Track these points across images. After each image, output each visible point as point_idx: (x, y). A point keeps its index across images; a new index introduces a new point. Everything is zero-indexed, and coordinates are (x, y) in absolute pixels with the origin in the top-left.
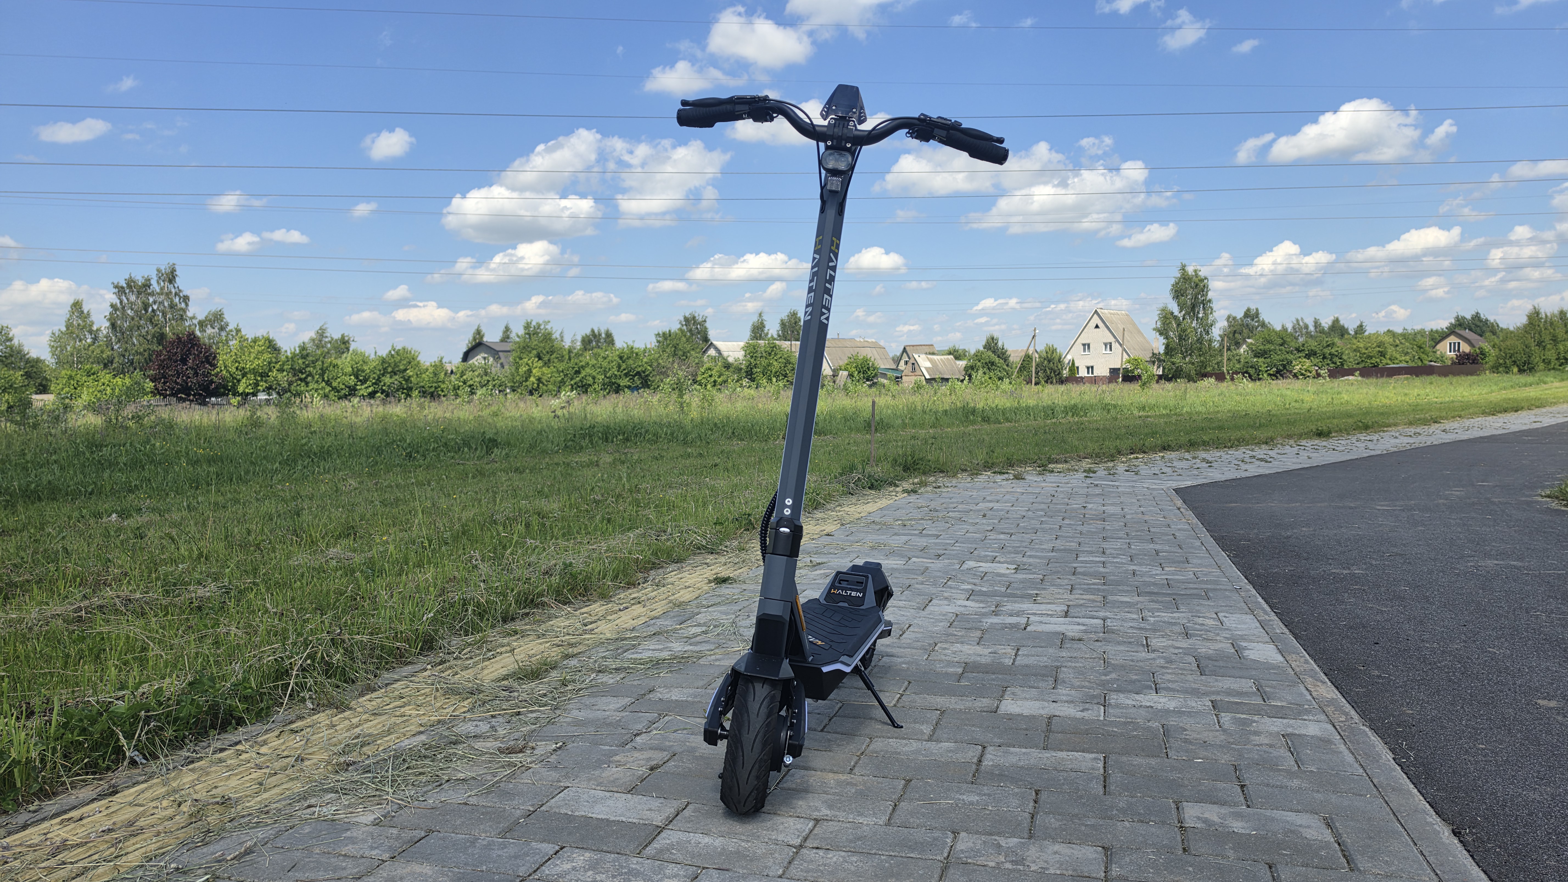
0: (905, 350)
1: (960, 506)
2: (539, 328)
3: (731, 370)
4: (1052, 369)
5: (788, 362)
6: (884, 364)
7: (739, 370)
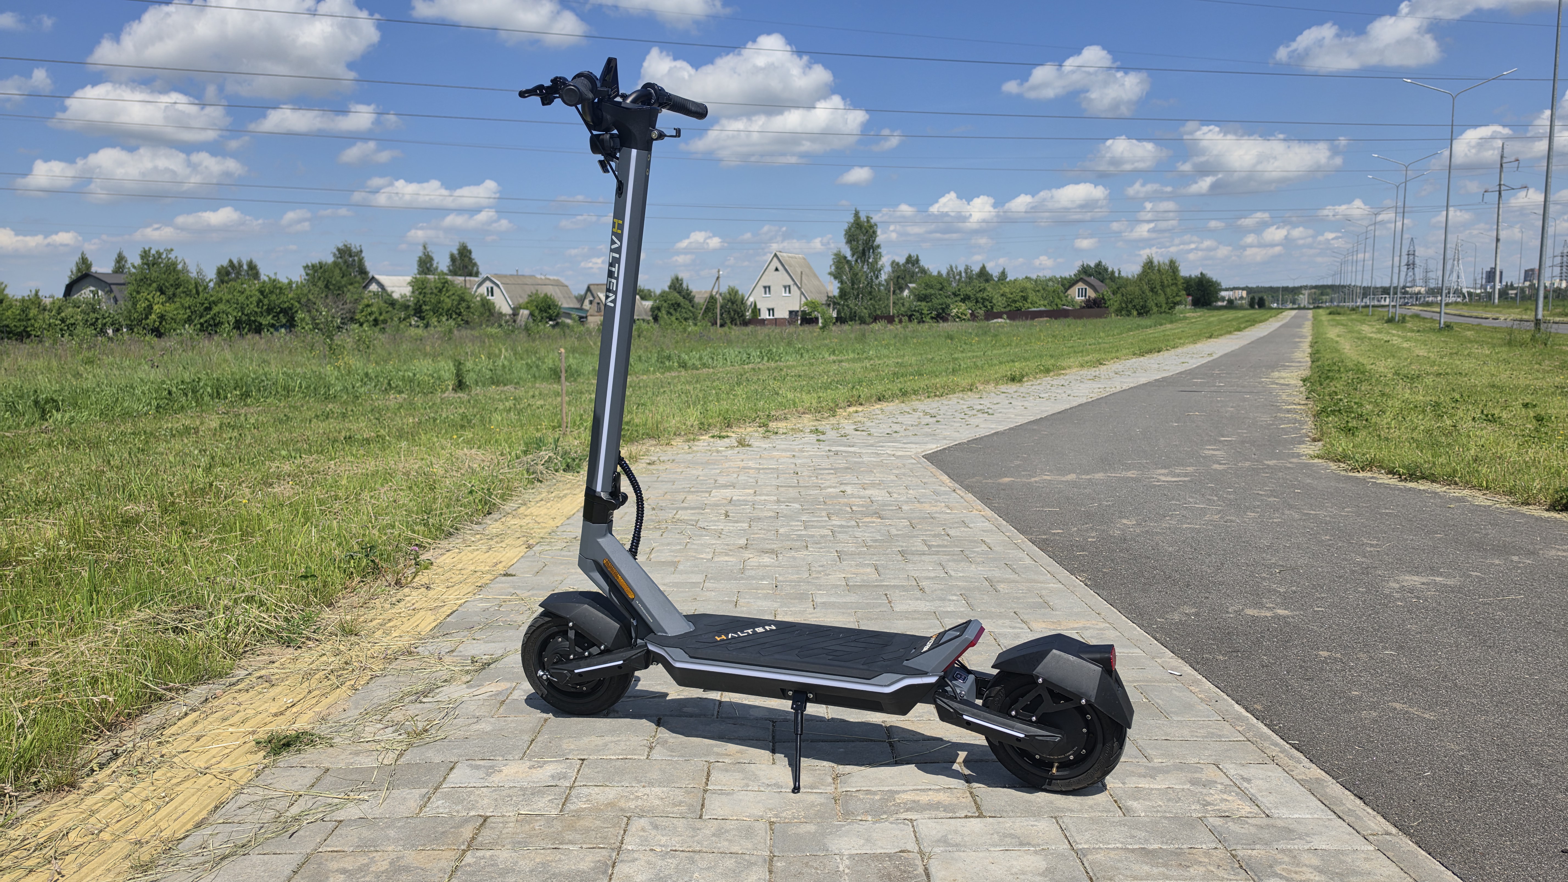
0: (589, 289)
2: (160, 257)
3: (397, 307)
4: (735, 311)
5: (462, 299)
6: (568, 303)
7: (406, 307)
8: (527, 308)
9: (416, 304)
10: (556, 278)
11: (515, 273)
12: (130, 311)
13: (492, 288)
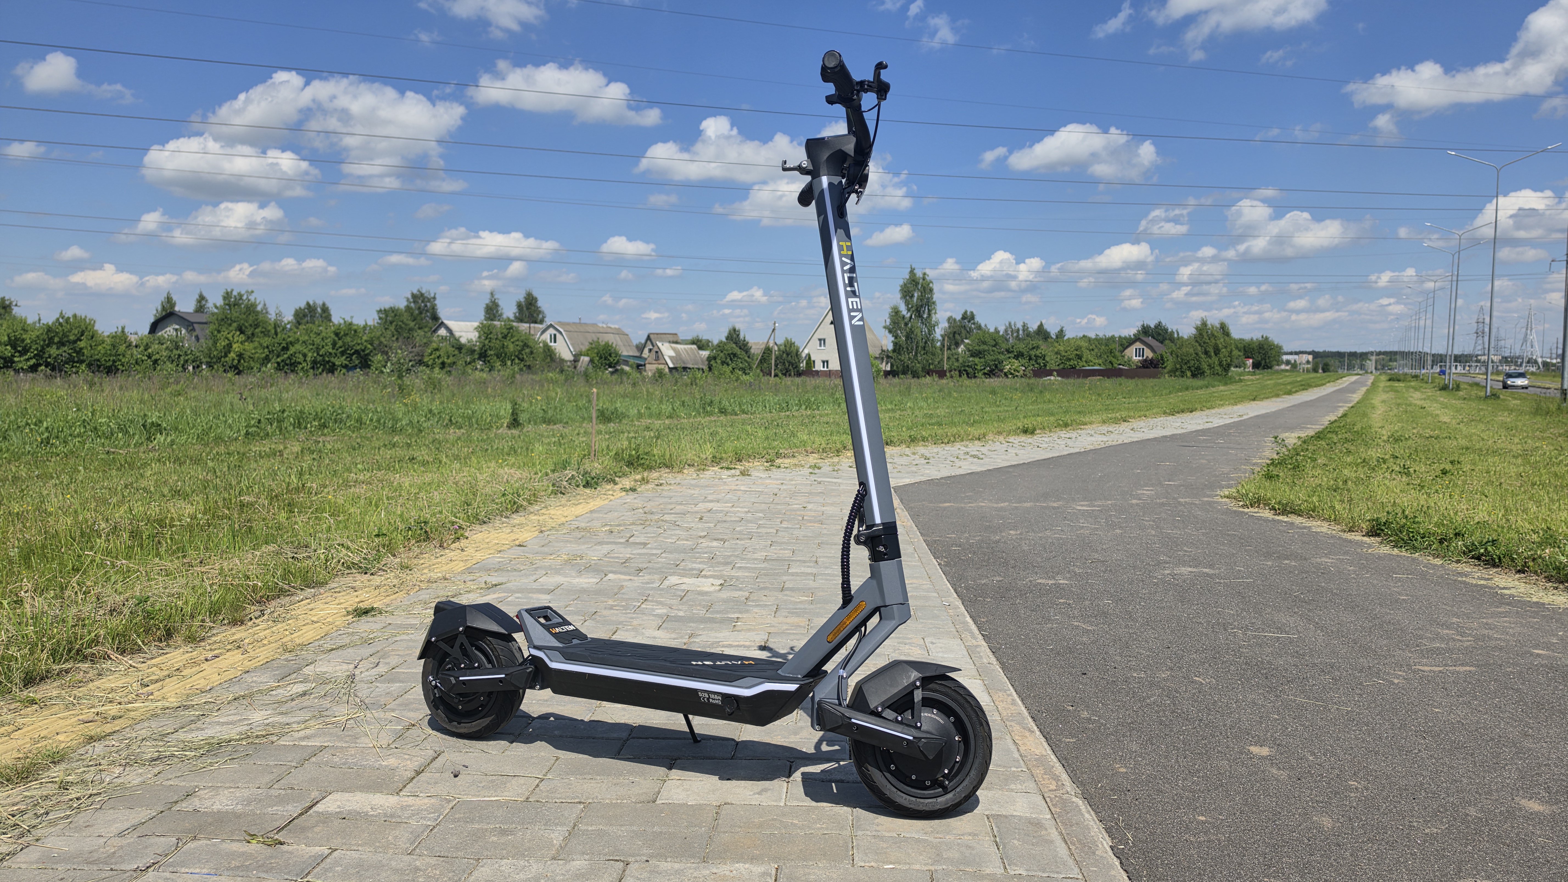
0: (648, 338)
1: (678, 507)
2: (241, 299)
3: (464, 351)
4: (790, 363)
5: (526, 345)
6: (628, 351)
7: (472, 352)
8: (588, 355)
9: (481, 349)
10: (617, 326)
11: (578, 321)
12: (210, 349)
13: (555, 335)
